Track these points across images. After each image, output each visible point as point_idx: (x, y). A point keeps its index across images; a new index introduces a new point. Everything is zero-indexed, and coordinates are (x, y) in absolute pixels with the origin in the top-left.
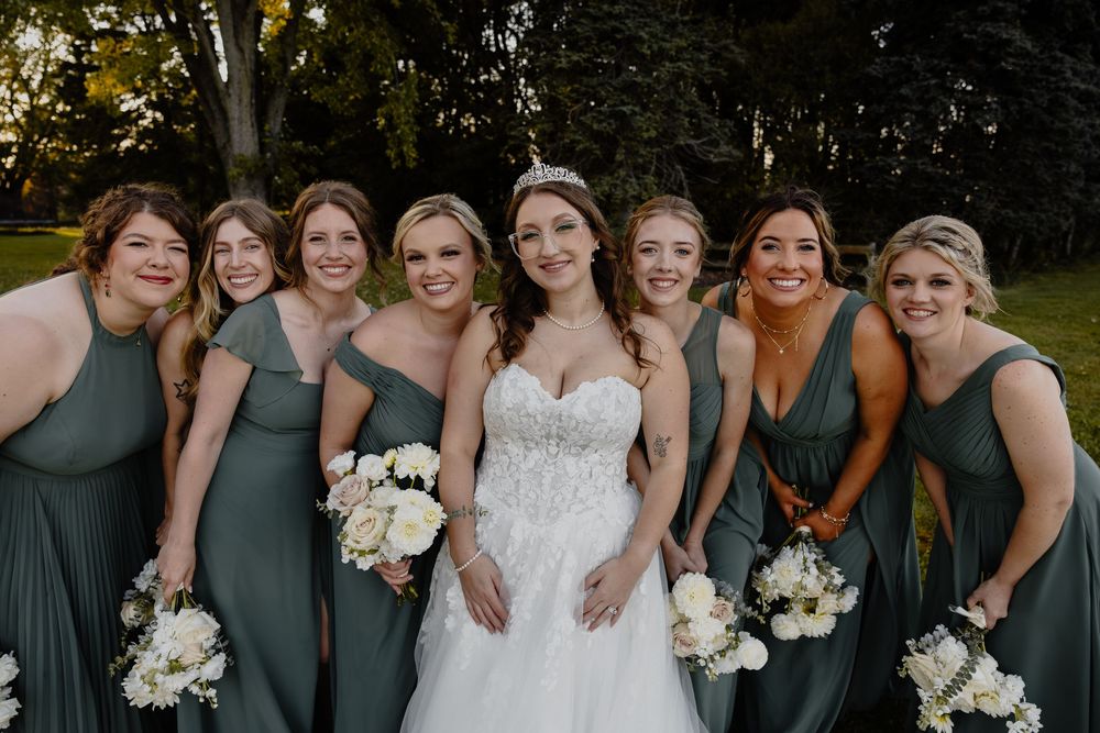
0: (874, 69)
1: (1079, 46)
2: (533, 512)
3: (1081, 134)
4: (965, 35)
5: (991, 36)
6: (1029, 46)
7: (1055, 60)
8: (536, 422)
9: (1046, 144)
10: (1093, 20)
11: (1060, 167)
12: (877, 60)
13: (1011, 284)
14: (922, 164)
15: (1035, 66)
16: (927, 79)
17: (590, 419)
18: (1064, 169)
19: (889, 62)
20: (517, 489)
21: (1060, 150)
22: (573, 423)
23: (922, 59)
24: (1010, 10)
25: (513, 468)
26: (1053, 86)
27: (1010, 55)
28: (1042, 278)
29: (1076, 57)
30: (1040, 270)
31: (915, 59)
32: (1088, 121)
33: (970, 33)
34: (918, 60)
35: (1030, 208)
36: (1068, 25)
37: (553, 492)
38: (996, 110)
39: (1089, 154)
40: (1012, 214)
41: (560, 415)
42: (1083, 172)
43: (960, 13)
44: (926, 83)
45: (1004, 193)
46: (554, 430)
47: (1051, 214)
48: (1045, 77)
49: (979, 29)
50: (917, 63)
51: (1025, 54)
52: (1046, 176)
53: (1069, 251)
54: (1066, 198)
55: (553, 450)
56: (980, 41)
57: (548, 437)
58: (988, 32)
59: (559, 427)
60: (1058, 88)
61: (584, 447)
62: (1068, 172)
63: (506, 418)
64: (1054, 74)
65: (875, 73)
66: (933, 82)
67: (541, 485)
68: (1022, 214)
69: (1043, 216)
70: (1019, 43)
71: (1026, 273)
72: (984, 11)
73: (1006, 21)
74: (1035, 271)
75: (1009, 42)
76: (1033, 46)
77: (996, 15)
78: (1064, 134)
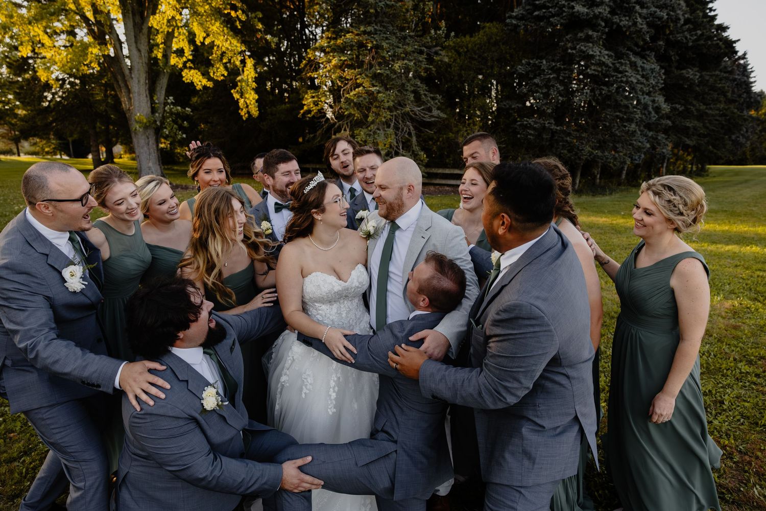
1: (648, 53)
4: (570, 51)
5: (581, 51)
9: (617, 113)
15: (609, 69)
19: (529, 64)
23: (546, 63)
24: (595, 36)
27: (592, 64)
29: (645, 60)
31: (543, 62)
32: (651, 98)
37: (348, 319)
40: (600, 154)
43: (568, 37)
47: (621, 154)
48: (616, 74)
49: (578, 47)
50: (544, 65)
52: (617, 132)
64: (621, 72)
72: (581, 36)
73: (592, 43)
77: (588, 39)
78: (627, 107)
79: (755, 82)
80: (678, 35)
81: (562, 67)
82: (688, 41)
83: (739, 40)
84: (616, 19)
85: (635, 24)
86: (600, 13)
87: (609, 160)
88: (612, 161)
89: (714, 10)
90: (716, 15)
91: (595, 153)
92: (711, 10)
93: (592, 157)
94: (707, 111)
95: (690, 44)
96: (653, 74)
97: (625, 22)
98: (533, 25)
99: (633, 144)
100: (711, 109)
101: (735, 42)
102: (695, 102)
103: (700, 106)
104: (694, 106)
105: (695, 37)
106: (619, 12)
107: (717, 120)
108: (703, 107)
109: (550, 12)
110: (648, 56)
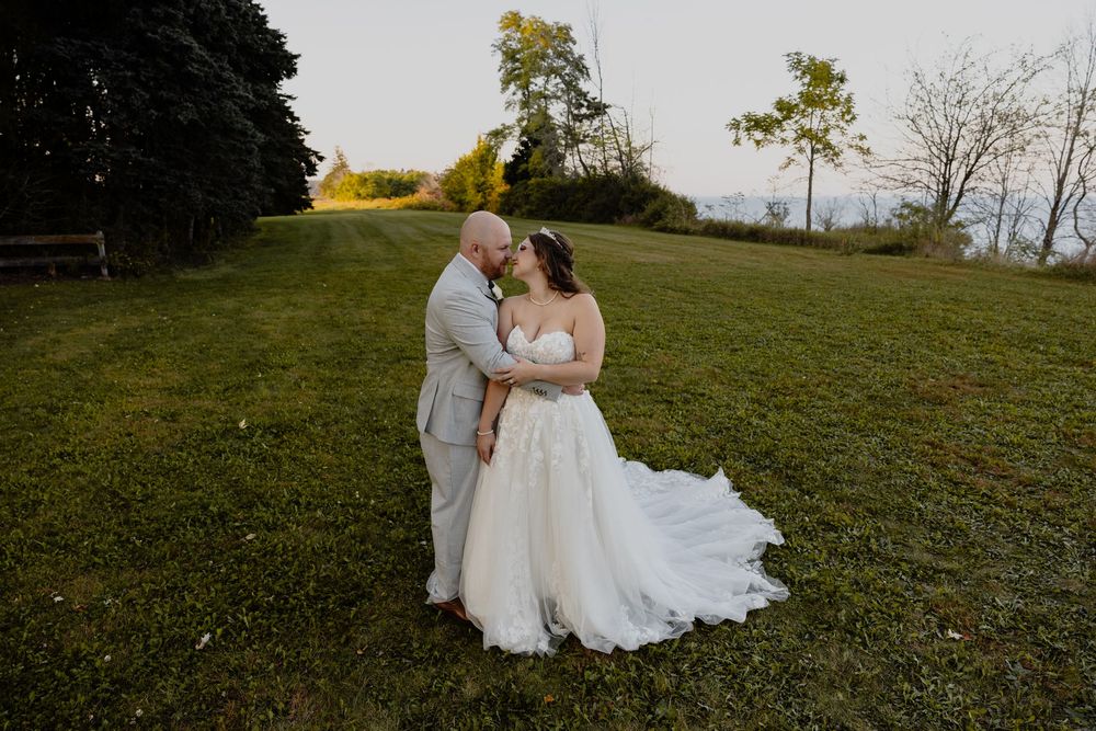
8: (521, 355)
14: (134, 152)
15: (211, 72)
17: (545, 354)
22: (538, 355)
24: (180, 17)
41: (532, 351)
49: (159, 31)
51: (205, 62)
56: (163, 42)
58: (169, 36)
59: (532, 357)
65: (61, 53)
66: (129, 74)
70: (199, 51)
75: (189, 49)
81: (141, 60)
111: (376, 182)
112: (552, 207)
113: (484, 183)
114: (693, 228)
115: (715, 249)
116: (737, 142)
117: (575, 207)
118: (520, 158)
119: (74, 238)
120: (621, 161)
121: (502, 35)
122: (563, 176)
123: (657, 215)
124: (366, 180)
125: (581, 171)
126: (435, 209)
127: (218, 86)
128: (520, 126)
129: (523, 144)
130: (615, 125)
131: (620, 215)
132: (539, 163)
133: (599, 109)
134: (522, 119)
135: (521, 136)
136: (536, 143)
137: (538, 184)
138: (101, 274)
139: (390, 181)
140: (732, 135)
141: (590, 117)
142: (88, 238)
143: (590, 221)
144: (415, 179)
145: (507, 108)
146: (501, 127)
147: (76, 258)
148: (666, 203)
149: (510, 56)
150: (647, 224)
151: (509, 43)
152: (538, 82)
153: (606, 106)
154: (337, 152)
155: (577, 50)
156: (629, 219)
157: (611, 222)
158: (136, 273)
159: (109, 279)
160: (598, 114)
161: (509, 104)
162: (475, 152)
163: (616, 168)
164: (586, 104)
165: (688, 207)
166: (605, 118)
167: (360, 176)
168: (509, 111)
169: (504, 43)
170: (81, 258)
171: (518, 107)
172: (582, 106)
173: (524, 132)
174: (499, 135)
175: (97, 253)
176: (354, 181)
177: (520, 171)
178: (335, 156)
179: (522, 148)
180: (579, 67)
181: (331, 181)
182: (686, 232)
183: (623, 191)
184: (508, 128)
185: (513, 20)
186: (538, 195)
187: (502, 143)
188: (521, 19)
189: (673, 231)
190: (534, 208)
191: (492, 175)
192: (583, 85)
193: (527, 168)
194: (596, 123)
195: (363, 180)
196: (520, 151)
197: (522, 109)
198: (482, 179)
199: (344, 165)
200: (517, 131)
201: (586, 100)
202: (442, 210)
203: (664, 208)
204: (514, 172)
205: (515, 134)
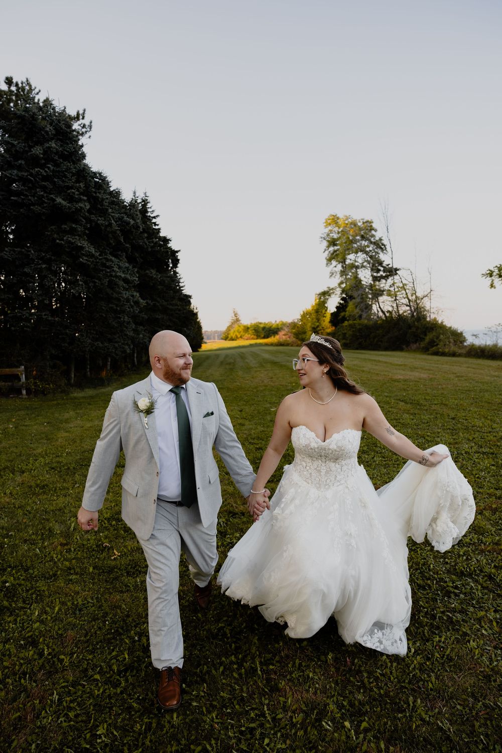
0: (6, 254)
1: (120, 253)
2: (318, 486)
3: (128, 300)
4: (58, 241)
5: (70, 242)
6: (93, 250)
7: (107, 260)
8: (315, 451)
9: (110, 305)
10: (122, 240)
11: (120, 318)
12: (6, 249)
13: (108, 384)
14: (45, 315)
15: (98, 262)
16: (40, 264)
17: (338, 450)
18: (122, 319)
19: (14, 251)
20: (311, 476)
21: (118, 309)
22: (330, 451)
23: (35, 252)
24: (80, 230)
25: (308, 468)
26: (109, 274)
27: (83, 255)
28: (124, 379)
29: (119, 259)
30: (122, 375)
31: (30, 251)
32: (130, 293)
33: (60, 240)
34: (32, 252)
35: (110, 341)
36: (112, 242)
37: (326, 478)
38: (82, 284)
39: (134, 311)
40: (101, 345)
41: (325, 448)
42: (131, 321)
43: (53, 227)
44: (39, 266)
45: (95, 332)
46: (323, 454)
47: (120, 344)
48: (104, 269)
49: (65, 238)
50: (32, 253)
51: (92, 256)
52: (114, 323)
53: (136, 363)
54: (126, 335)
55: (324, 460)
56: (66, 245)
57: (321, 456)
58: (70, 241)
59: (325, 453)
60: (111, 276)
61: (337, 459)
62: (124, 321)
63: (302, 450)
64: (108, 267)
65: (6, 257)
66: (44, 266)
67: (321, 475)
68: (106, 344)
69: (116, 345)
70: (87, 249)
71: (116, 377)
72: (65, 228)
73: (79, 236)
74: (119, 376)
75: (82, 248)
76: (95, 251)
77: (73, 232)
78: (119, 300)
79: (184, 286)
80: (140, 241)
81: (53, 258)
82: (148, 247)
83: (179, 251)
84: (93, 217)
85: (110, 225)
86: (81, 207)
87: (110, 350)
88: (114, 351)
89: (158, 225)
90: (159, 229)
91: (96, 344)
92: (155, 224)
93: (94, 348)
94: (168, 306)
95: (150, 250)
96: (128, 271)
97: (101, 221)
98: (12, 211)
99: (127, 334)
100: (171, 304)
101: (177, 252)
102: (158, 299)
103: (162, 302)
104: (159, 302)
105: (152, 244)
106: (94, 212)
107: (177, 313)
108: (165, 303)
109: (30, 200)
110: (120, 255)
111: (254, 330)
112: (360, 340)
113: (318, 326)
114: (460, 351)
115: (468, 367)
116: (492, 286)
117: (375, 340)
118: (341, 308)
119: (7, 371)
120: (410, 306)
121: (327, 230)
122: (369, 319)
123: (432, 343)
124: (248, 328)
125: (381, 314)
126: (288, 345)
127: (102, 271)
128: (340, 287)
129: (343, 299)
130: (404, 282)
131: (408, 344)
132: (353, 311)
133: (392, 272)
134: (342, 283)
135: (341, 294)
136: (351, 297)
137: (350, 325)
138: (21, 394)
139: (264, 328)
140: (488, 280)
141: (386, 278)
142: (14, 371)
143: (386, 349)
144: (280, 327)
145: (331, 276)
146: (326, 289)
147: (7, 384)
148: (440, 334)
149: (333, 243)
150: (425, 350)
151: (331, 235)
152: (351, 258)
153: (396, 270)
154: (234, 312)
155: (378, 235)
156: (414, 346)
157: (401, 350)
158: (44, 393)
159: (26, 397)
160: (391, 275)
161: (332, 274)
162: (313, 306)
163: (405, 312)
164: (382, 269)
165: (458, 337)
166: (396, 277)
167: (245, 327)
168: (332, 278)
169: (328, 235)
170: (10, 384)
171: (338, 275)
172: (380, 270)
173: (343, 291)
174: (326, 294)
175: (20, 380)
176: (240, 330)
177: (340, 317)
178: (233, 315)
179: (342, 302)
180: (380, 245)
181: (230, 330)
182: (454, 355)
183: (410, 327)
184: (332, 289)
185: (334, 220)
186: (351, 333)
187: (328, 299)
188: (338, 218)
189: (443, 354)
190: (348, 342)
191: (324, 321)
192: (382, 256)
193: (345, 315)
194: (390, 281)
195: (247, 329)
196: (340, 303)
197: (341, 276)
198: (318, 324)
199: (238, 320)
200: (339, 291)
201: (383, 267)
202: (292, 346)
203: (438, 338)
204: (336, 318)
205: (337, 292)
